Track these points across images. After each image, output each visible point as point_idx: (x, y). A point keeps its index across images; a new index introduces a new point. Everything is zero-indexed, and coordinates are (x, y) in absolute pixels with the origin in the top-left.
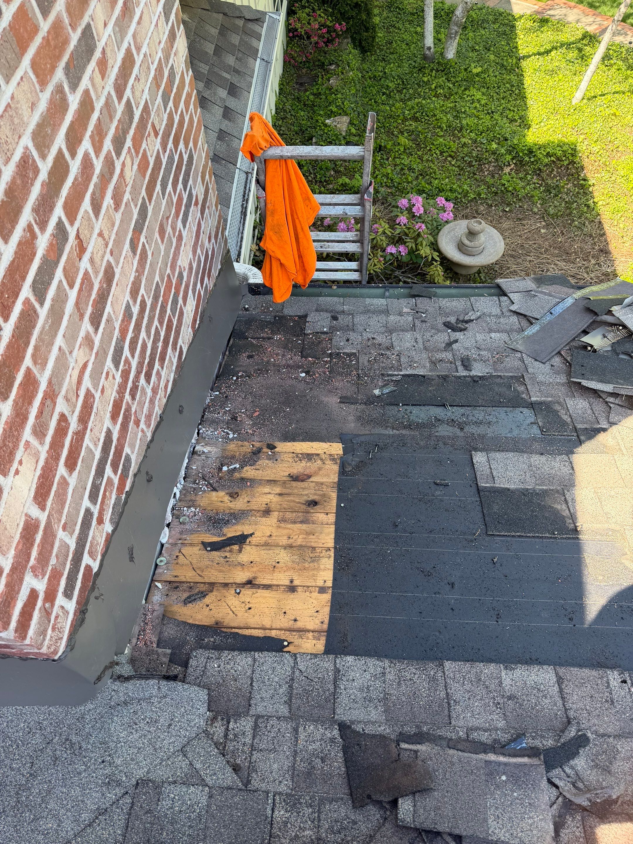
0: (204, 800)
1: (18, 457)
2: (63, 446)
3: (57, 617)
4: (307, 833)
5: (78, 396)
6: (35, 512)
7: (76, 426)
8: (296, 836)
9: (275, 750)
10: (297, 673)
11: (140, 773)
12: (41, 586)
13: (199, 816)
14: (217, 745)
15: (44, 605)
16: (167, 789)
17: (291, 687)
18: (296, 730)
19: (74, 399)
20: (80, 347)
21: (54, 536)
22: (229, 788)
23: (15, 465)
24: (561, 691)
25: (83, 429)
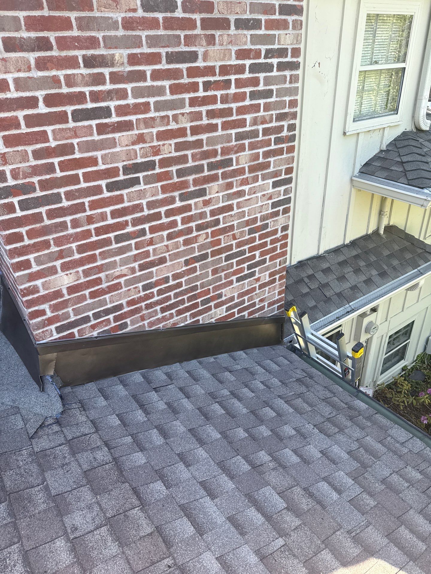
0: (20, 427)
1: (71, 271)
2: (93, 287)
3: (47, 330)
4: (21, 463)
5: (113, 280)
6: (65, 291)
7: (105, 287)
8: (18, 460)
9: (50, 441)
10: (89, 435)
11: (20, 406)
12: (49, 314)
13: (13, 429)
14: (43, 423)
15: (45, 320)
16: (19, 415)
17: (81, 436)
18: (62, 444)
19: (111, 280)
20: (126, 268)
21: (67, 307)
22: (28, 433)
23: (68, 272)
24: (144, 536)
25: (107, 291)
